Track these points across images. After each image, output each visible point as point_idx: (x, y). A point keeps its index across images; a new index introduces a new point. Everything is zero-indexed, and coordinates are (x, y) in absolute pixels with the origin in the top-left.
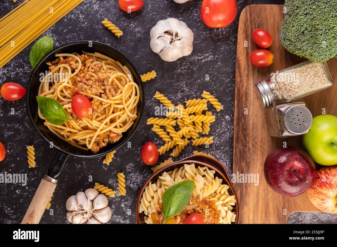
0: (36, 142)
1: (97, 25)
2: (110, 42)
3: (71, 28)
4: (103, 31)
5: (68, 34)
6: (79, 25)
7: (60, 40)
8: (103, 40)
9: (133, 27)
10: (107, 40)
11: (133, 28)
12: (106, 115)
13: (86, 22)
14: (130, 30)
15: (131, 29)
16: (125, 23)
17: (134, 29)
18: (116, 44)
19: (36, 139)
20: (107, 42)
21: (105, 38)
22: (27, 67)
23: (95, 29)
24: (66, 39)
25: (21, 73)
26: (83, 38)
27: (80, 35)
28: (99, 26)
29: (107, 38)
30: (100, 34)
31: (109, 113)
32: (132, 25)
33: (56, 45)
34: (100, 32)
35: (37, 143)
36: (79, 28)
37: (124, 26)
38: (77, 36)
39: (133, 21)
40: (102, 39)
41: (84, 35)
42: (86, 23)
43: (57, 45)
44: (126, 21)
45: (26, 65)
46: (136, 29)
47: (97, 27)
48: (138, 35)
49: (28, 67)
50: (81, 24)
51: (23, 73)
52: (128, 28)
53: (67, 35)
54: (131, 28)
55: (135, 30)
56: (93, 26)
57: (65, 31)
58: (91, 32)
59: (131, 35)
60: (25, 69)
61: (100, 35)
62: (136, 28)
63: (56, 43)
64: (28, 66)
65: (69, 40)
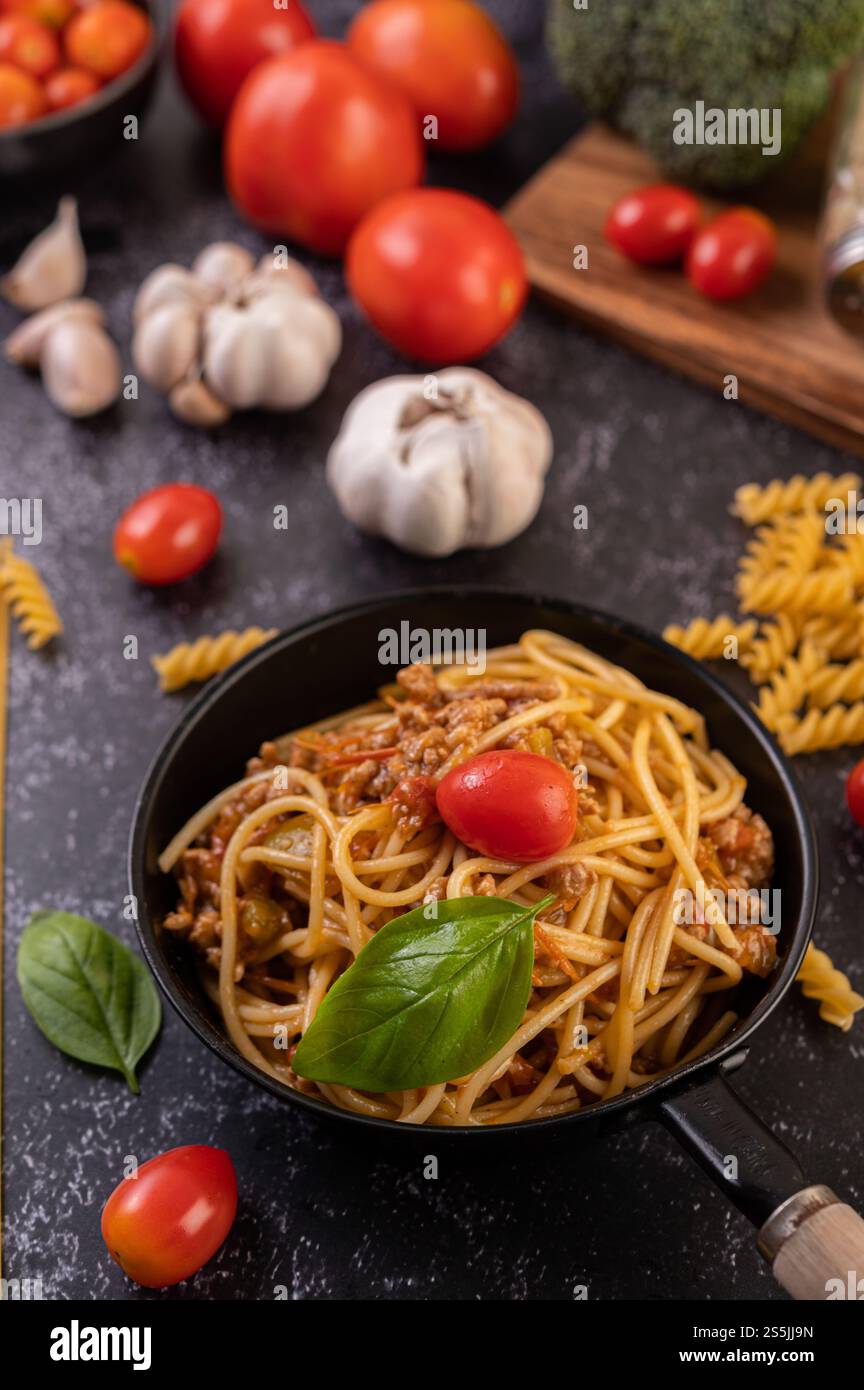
0: (520, 1291)
3: (78, 815)
6: (93, 775)
12: (619, 787)
13: (104, 743)
19: (507, 1283)
22: (98, 1099)
25: (105, 1144)
31: (613, 764)
35: (530, 1289)
42: (109, 749)
45: (89, 1099)
46: (290, 598)
49: (103, 1094)
50: (97, 766)
51: (113, 1134)
57: (71, 846)
60: (99, 1116)
62: (288, 591)
63: (91, 910)
64: (97, 1092)
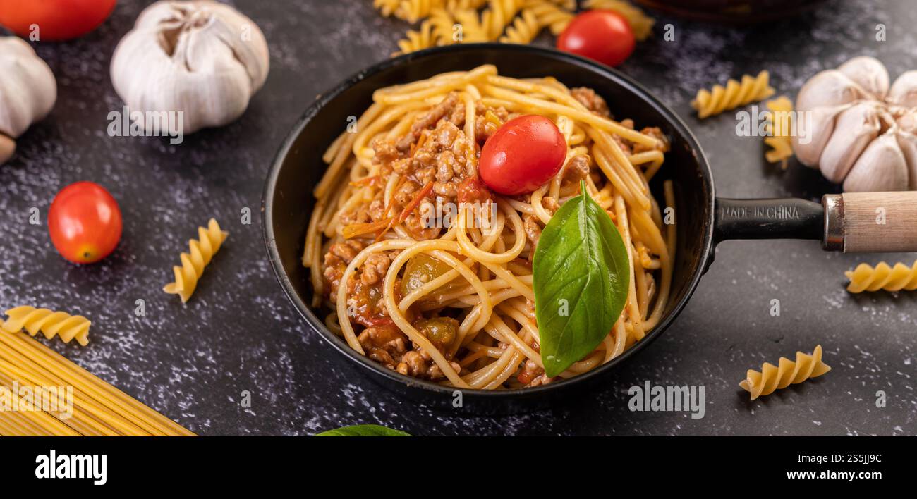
1: (200, 318)
2: (252, 262)
3: (233, 398)
4: (215, 293)
5: (262, 398)
6: (212, 373)
7: (292, 418)
8: (249, 285)
9: (176, 214)
10: (247, 271)
11: (180, 210)
13: (195, 354)
14: (188, 218)
15: (184, 216)
16: (166, 237)
17: (183, 208)
18: (252, 245)
20: (254, 271)
21: (242, 281)
23: (215, 318)
24: (284, 400)
26: (260, 346)
27: (252, 360)
28: (199, 312)
29: (240, 276)
30: (230, 299)
32: (167, 218)
33: (318, 425)
34: (220, 303)
36: (226, 370)
37: (180, 240)
38: (260, 368)
39: (153, 218)
40: (246, 289)
41: (249, 348)
42: (201, 354)
43: (316, 423)
44: (158, 237)
46: (181, 204)
47: (206, 314)
48: (201, 194)
50: (208, 368)
52: (184, 226)
53: (268, 401)
54: (181, 218)
55: (187, 205)
56: (204, 329)
57: (254, 414)
58: (230, 328)
59: (207, 210)
61: (233, 296)
62: (175, 202)
65: (283, 391)
